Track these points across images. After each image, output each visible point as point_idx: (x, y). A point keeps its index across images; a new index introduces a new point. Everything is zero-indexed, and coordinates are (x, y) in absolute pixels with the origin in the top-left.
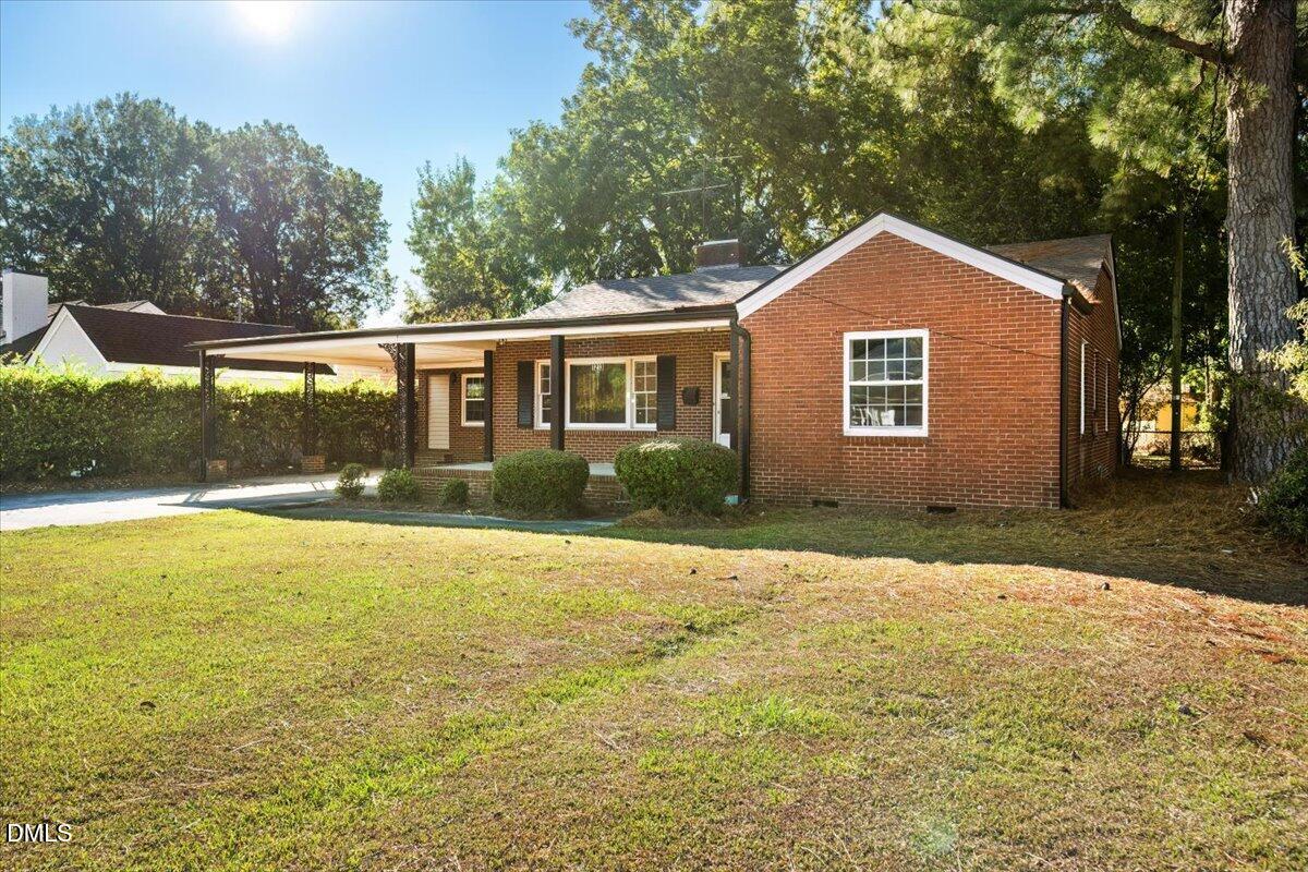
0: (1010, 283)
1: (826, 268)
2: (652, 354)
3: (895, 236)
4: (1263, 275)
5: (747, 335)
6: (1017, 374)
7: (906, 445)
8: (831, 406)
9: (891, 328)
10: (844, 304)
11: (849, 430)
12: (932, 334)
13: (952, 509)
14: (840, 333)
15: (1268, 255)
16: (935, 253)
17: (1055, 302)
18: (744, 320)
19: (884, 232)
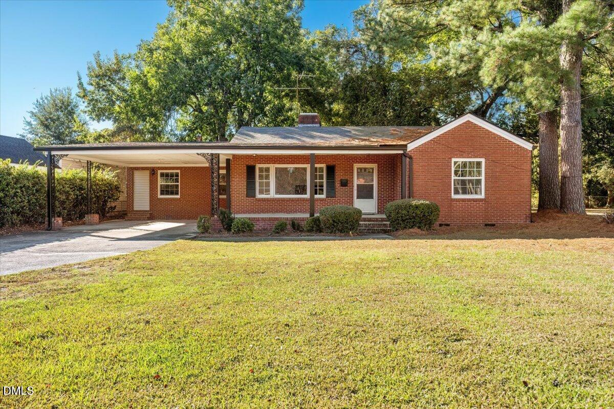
0: (514, 143)
1: (445, 133)
2: (323, 163)
3: (472, 123)
4: (576, 145)
5: (410, 158)
6: (517, 176)
7: (477, 201)
8: (447, 187)
9: (470, 157)
10: (452, 147)
11: (454, 196)
12: (487, 160)
13: (493, 225)
14: (451, 158)
15: (577, 139)
16: (487, 130)
17: (529, 151)
18: (409, 151)
19: (468, 121)
